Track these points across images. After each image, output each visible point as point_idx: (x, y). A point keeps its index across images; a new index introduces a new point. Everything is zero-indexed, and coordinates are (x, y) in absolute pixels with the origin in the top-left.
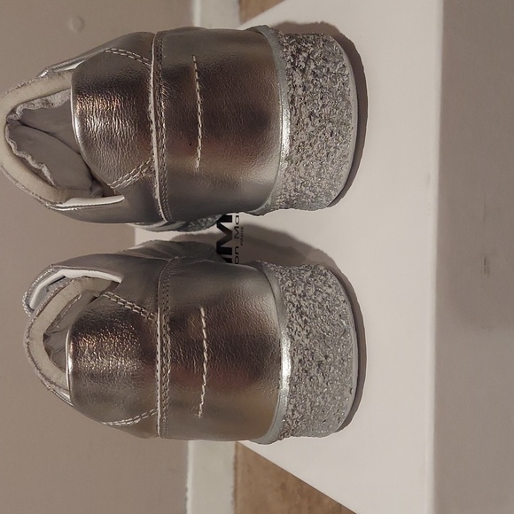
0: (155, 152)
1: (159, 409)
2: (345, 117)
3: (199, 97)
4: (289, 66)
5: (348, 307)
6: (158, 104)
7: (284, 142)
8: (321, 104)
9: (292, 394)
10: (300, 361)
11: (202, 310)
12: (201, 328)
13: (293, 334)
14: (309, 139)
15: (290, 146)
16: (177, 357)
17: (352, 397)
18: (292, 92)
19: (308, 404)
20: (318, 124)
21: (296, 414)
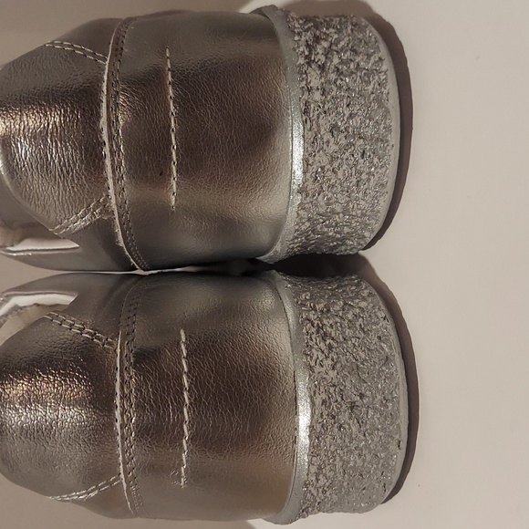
0: (111, 185)
1: (122, 476)
2: (382, 131)
3: (172, 107)
4: (301, 61)
5: (390, 326)
6: (113, 119)
7: (295, 167)
8: (347, 113)
9: (314, 450)
10: (324, 402)
11: (182, 333)
12: (179, 356)
13: (313, 364)
14: (331, 163)
15: (304, 173)
16: (144, 399)
17: (402, 454)
18: (305, 97)
19: (339, 464)
20: (343, 142)
21: (322, 481)
